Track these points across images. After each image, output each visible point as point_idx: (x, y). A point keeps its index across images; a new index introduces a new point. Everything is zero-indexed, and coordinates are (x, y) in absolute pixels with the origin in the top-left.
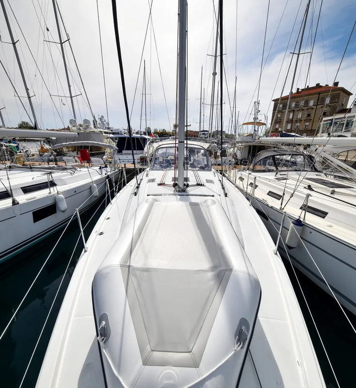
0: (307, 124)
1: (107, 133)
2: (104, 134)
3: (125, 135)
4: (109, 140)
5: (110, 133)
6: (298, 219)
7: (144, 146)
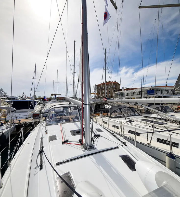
0: (109, 94)
1: (4, 99)
2: (1, 100)
3: (20, 100)
4: (5, 103)
5: (6, 99)
6: (170, 153)
7: (34, 106)
